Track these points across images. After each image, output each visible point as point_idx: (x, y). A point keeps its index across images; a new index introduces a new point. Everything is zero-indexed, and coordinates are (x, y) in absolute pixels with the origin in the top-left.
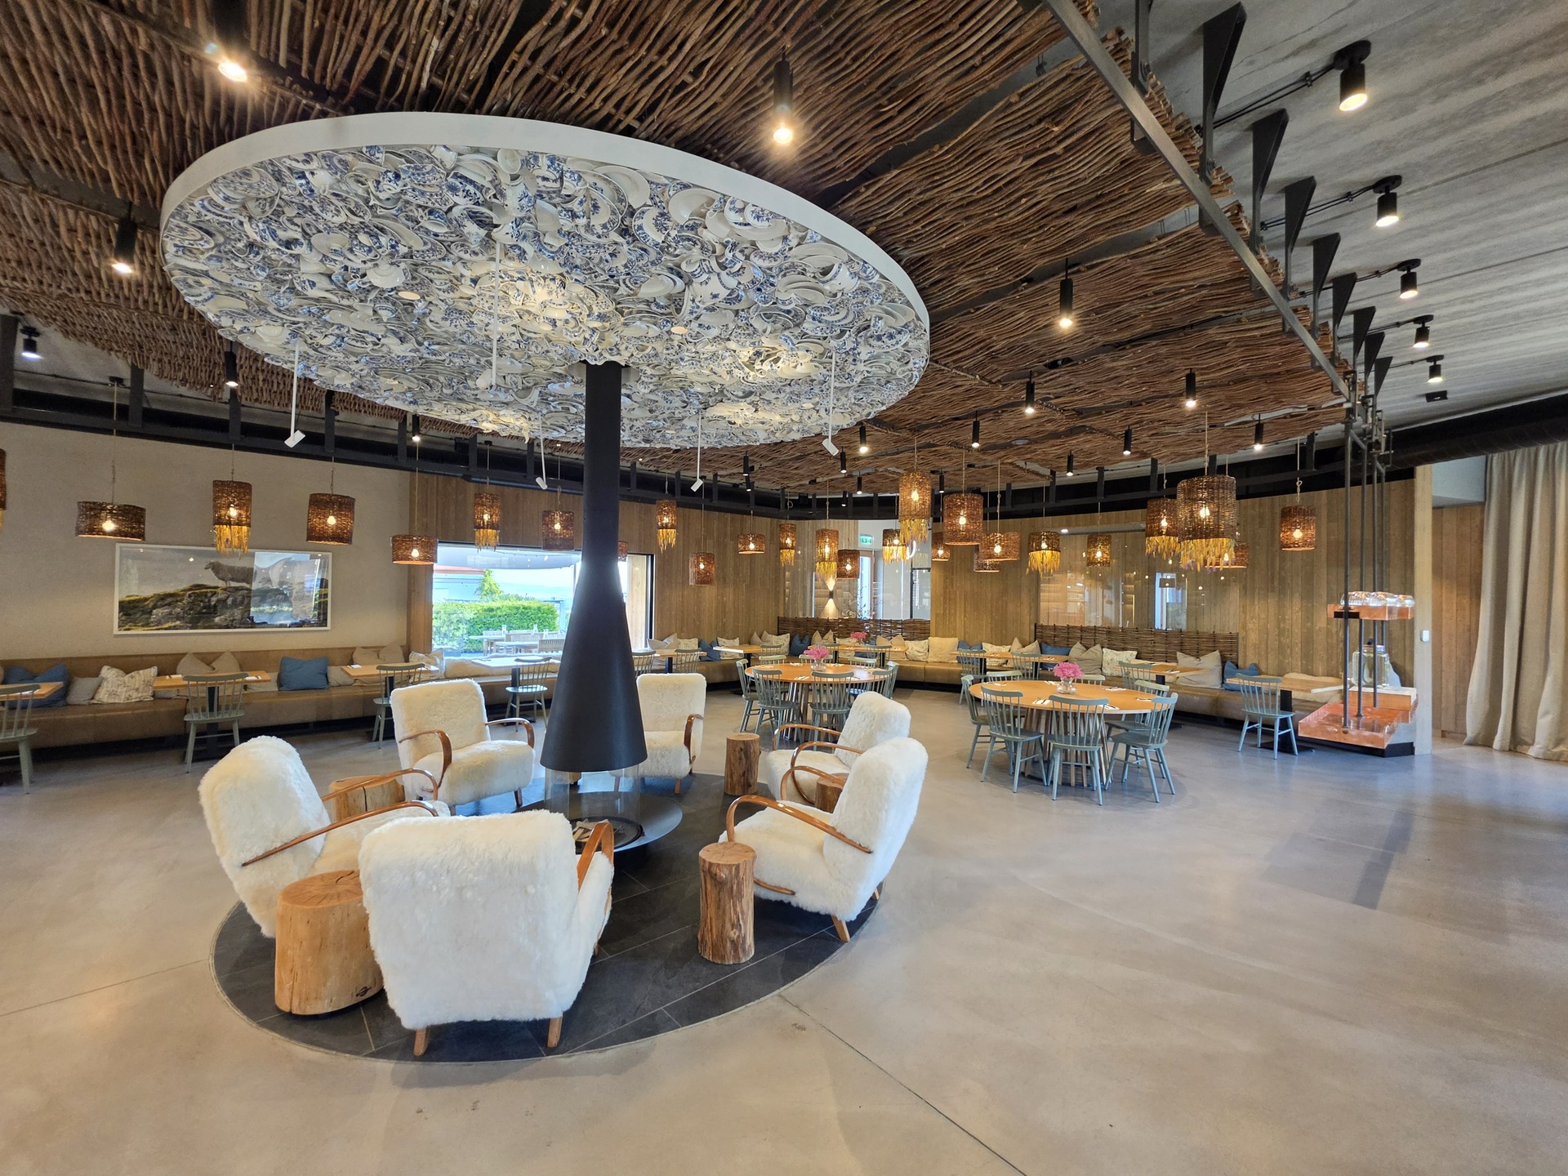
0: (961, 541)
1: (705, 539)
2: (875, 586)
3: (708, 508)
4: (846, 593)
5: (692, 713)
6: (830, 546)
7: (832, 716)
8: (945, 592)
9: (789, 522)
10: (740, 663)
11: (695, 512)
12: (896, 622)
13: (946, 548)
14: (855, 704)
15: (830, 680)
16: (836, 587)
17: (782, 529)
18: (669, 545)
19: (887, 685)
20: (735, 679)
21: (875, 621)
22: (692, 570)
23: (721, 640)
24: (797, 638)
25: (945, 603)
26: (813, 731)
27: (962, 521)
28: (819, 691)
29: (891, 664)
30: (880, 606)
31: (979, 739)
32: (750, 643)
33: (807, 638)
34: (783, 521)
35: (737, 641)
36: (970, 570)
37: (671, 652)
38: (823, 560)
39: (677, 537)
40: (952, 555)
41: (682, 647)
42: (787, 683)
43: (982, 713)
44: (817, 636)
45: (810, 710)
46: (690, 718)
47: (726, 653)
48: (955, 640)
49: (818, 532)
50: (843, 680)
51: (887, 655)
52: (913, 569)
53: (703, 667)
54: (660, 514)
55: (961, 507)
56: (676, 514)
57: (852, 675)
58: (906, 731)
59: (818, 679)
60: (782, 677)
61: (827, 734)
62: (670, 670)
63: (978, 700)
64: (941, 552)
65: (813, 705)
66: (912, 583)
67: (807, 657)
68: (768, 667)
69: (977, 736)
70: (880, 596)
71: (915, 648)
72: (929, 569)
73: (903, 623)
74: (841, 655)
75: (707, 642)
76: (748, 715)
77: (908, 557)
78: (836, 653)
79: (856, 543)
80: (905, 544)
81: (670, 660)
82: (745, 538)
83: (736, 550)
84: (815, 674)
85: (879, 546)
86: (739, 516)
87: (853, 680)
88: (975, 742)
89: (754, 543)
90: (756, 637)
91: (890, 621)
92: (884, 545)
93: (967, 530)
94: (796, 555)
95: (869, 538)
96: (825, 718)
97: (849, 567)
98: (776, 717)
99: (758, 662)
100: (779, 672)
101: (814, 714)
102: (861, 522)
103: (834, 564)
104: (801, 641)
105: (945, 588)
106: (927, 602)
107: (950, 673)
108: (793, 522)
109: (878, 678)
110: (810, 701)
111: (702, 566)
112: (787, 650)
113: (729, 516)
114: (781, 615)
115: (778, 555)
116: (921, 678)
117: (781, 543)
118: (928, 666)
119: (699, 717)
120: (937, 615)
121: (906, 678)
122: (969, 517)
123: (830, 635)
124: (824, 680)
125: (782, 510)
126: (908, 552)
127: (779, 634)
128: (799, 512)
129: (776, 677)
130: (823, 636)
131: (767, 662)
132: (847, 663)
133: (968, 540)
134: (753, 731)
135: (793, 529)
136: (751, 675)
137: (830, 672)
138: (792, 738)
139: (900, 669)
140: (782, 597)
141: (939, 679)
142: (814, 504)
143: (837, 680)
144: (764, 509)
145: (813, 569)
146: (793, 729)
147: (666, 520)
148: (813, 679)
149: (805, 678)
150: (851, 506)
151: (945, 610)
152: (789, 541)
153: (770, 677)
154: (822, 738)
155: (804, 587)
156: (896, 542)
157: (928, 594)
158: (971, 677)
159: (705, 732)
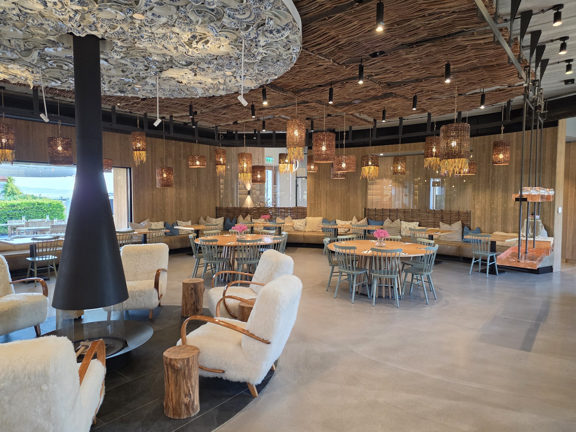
0: (323, 160)
1: (166, 158)
2: (275, 187)
3: (168, 138)
4: (258, 192)
5: (160, 268)
6: (247, 163)
7: (249, 265)
8: (315, 191)
9: (221, 148)
10: (191, 236)
11: (159, 140)
12: (287, 209)
13: (316, 164)
14: (263, 256)
15: (248, 244)
16: (252, 188)
17: (217, 152)
18: (142, 162)
19: (281, 245)
20: (188, 246)
21: (276, 208)
22: (158, 178)
23: (179, 222)
24: (228, 220)
25: (315, 197)
26: (238, 274)
27: (324, 148)
28: (241, 250)
29: (284, 233)
30: (278, 200)
31: (334, 274)
32: (198, 223)
33: (234, 219)
34: (218, 148)
35: (190, 223)
36: (329, 178)
37: (146, 231)
38: (243, 172)
39: (147, 157)
40: (319, 168)
41: (153, 227)
42: (222, 247)
43: (335, 259)
44: (240, 218)
45: (236, 262)
46: (158, 271)
47: (183, 230)
48: (320, 219)
49: (239, 155)
50: (255, 243)
51: (282, 228)
52: (297, 177)
53: (168, 239)
54: (134, 141)
55: (323, 140)
56: (146, 141)
57: (261, 240)
58: (292, 272)
59: (240, 244)
60: (218, 243)
61: (246, 276)
62: (145, 242)
63: (333, 252)
64: (312, 167)
65: (237, 259)
66: (297, 186)
67: (234, 230)
68: (209, 238)
69: (332, 272)
70: (278, 194)
71: (298, 223)
72: (306, 178)
73: (291, 209)
74: (255, 229)
75: (170, 223)
76: (197, 268)
77: (294, 170)
78: (252, 228)
79: (263, 161)
80: (291, 163)
81: (145, 235)
82: (193, 157)
83: (187, 165)
84: (238, 241)
85: (277, 164)
86: (189, 144)
87: (262, 243)
88: (331, 276)
89: (200, 161)
90: (202, 220)
91: (284, 208)
92: (280, 163)
93: (327, 154)
94: (227, 169)
95: (271, 159)
96: (245, 266)
97: (259, 176)
98: (215, 267)
99: (203, 235)
100: (216, 241)
101: (238, 264)
102: (266, 149)
103: (250, 175)
104: (231, 221)
105: (315, 188)
106: (305, 197)
107: (318, 237)
108: (224, 148)
109: (276, 241)
110: (236, 257)
111: (165, 176)
112: (222, 227)
113: (182, 143)
114: (218, 206)
115: (215, 169)
116: (302, 241)
117: (216, 161)
118: (305, 234)
119: (164, 270)
120: (311, 204)
121: (293, 241)
122: (328, 146)
123: (248, 217)
124: (244, 244)
125: (216, 140)
126: (294, 168)
127: (217, 218)
128: (226, 142)
129: (214, 243)
130: (244, 217)
131: (209, 235)
132: (258, 233)
133: (327, 160)
134: (200, 277)
135: (224, 152)
136: (199, 243)
137: (249, 239)
138: (225, 280)
139: (289, 236)
140: (218, 195)
141: (312, 241)
142: (236, 137)
143: (251, 244)
144: (205, 139)
145: (237, 178)
146: (226, 274)
147: (139, 145)
148: (237, 244)
149: (233, 243)
150: (259, 138)
151: (315, 201)
152: (221, 160)
153: (211, 243)
154: (243, 278)
155: (232, 189)
156: (287, 161)
157: (306, 192)
158: (329, 239)
159: (168, 279)
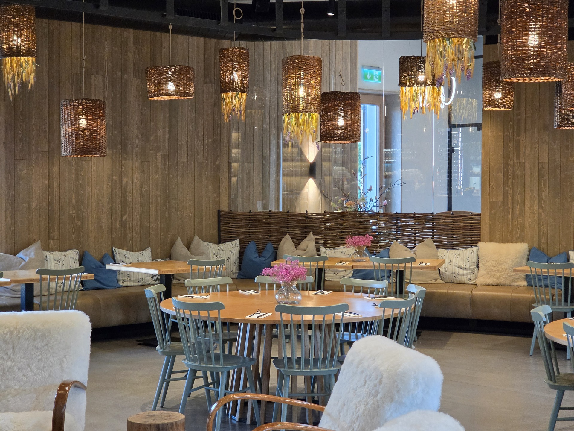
0: (531, 74)
1: (88, 75)
2: (387, 155)
3: (92, 19)
4: (338, 169)
5: (67, 378)
6: (308, 86)
7: (312, 380)
8: (506, 165)
9: (237, 43)
10: (151, 292)
11: (70, 27)
12: (423, 217)
13: (509, 87)
14: (351, 354)
15: (308, 318)
16: (320, 156)
17: (223, 55)
18: (24, 85)
19: (405, 325)
20: (143, 319)
21: (388, 215)
22: (65, 130)
23: (120, 253)
24: (252, 247)
25: (505, 183)
26: (280, 405)
27: (533, 40)
28: (288, 337)
29: (413, 288)
30: (397, 190)
31: (562, 414)
32: (169, 256)
33: (270, 247)
34: (226, 43)
35: (147, 255)
36: (548, 127)
37: (30, 274)
38: (296, 109)
39: (38, 72)
40: (518, 99)
41: (51, 265)
42: (234, 324)
43: (565, 369)
44: (287, 243)
45: (274, 370)
46: (62, 387)
47: (128, 275)
48: (522, 247)
49: (285, 62)
50: (329, 318)
51: (407, 273)
52: (451, 126)
53: (88, 300)
54: (6, 29)
55: (531, 15)
56: (35, 30)
57: (345, 308)
58: (437, 403)
59: (286, 317)
60: (226, 315)
61: (304, 409)
62: (29, 305)
63: (561, 348)
64: (498, 96)
65: (277, 361)
66: (451, 150)
67: (269, 279)
68: (200, 298)
69: (558, 408)
70: (397, 173)
71: (455, 261)
72: (479, 126)
73: (435, 218)
74: (329, 276)
75: (94, 254)
76: (167, 381)
77: (444, 103)
78: (320, 272)
79: (354, 80)
80: (435, 82)
81: (29, 287)
82: (160, 70)
83: (144, 94)
84: (281, 309)
85: (393, 86)
86: (148, 35)
87: (349, 317)
88: (555, 419)
89: (177, 82)
90: (180, 247)
91: (414, 216)
92: (402, 83)
93: (541, 57)
94: (250, 104)
95: (376, 72)
96: (301, 382)
97: (341, 122)
98: (216, 383)
99: (184, 289)
100: (218, 306)
101: (281, 377)
102: (362, 44)
103: (315, 119)
104: (260, 252)
105: (506, 157)
106: (476, 183)
107: (514, 303)
108: (244, 44)
109: (389, 313)
110: (274, 354)
111: (83, 123)
112: (234, 268)
113: (130, 34)
114: (224, 207)
115: (217, 103)
116: (465, 312)
117: (222, 82)
118: (477, 293)
119: (78, 385)
120: (493, 205)
121: (441, 313)
122: (545, 33)
123: (310, 242)
124: (297, 318)
125: (224, 22)
126: (443, 99)
127: (220, 241)
128: (252, 27)
129: (214, 314)
130: (297, 242)
131: (199, 289)
132: (337, 288)
133: (543, 73)
134: (175, 409)
135: (244, 56)
136: (172, 311)
137: (310, 305)
138: (242, 420)
139: (428, 298)
140: (224, 176)
141: (496, 314)
142: (279, 13)
143: (318, 318)
144: (191, 21)
145: (279, 128)
146: (245, 403)
147: (17, 40)
148: (277, 316)
149: (266, 316)
150: (343, 15)
151: (505, 195)
152: (236, 77)
153: (204, 314)
154: (295, 415)
155: (265, 159)
156: (422, 78)
157: (477, 170)
158: (547, 309)
159: (90, 411)
